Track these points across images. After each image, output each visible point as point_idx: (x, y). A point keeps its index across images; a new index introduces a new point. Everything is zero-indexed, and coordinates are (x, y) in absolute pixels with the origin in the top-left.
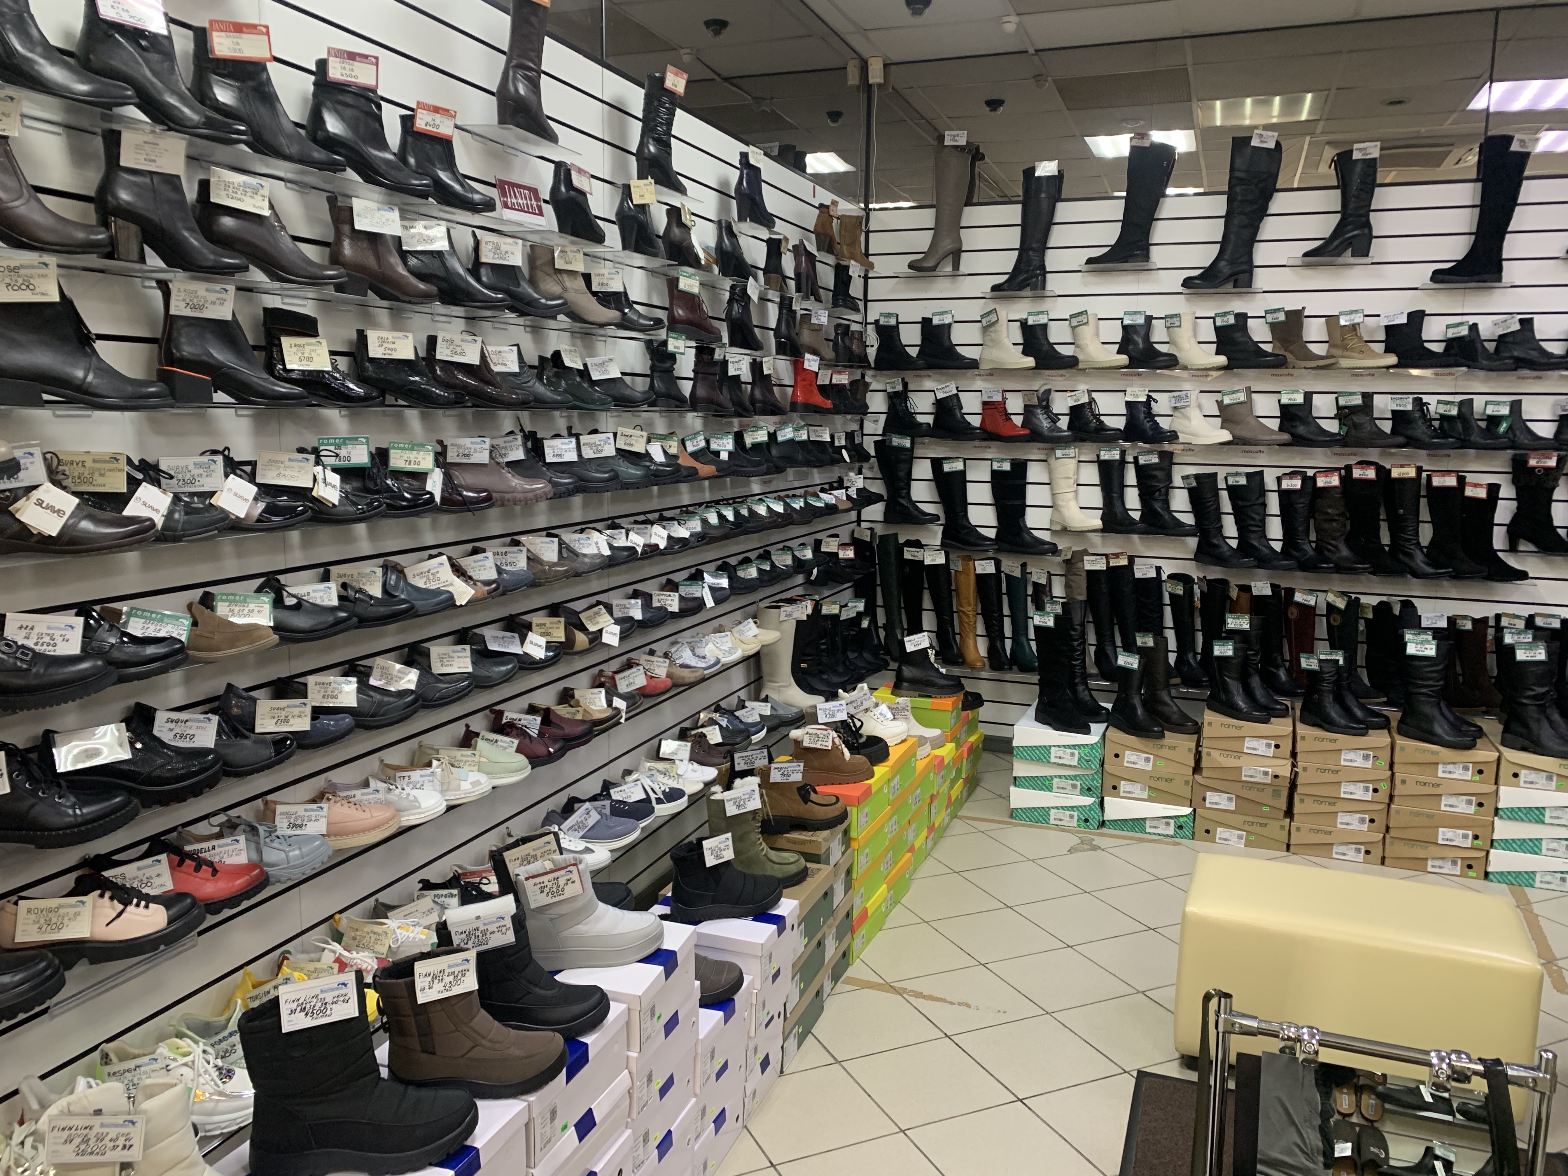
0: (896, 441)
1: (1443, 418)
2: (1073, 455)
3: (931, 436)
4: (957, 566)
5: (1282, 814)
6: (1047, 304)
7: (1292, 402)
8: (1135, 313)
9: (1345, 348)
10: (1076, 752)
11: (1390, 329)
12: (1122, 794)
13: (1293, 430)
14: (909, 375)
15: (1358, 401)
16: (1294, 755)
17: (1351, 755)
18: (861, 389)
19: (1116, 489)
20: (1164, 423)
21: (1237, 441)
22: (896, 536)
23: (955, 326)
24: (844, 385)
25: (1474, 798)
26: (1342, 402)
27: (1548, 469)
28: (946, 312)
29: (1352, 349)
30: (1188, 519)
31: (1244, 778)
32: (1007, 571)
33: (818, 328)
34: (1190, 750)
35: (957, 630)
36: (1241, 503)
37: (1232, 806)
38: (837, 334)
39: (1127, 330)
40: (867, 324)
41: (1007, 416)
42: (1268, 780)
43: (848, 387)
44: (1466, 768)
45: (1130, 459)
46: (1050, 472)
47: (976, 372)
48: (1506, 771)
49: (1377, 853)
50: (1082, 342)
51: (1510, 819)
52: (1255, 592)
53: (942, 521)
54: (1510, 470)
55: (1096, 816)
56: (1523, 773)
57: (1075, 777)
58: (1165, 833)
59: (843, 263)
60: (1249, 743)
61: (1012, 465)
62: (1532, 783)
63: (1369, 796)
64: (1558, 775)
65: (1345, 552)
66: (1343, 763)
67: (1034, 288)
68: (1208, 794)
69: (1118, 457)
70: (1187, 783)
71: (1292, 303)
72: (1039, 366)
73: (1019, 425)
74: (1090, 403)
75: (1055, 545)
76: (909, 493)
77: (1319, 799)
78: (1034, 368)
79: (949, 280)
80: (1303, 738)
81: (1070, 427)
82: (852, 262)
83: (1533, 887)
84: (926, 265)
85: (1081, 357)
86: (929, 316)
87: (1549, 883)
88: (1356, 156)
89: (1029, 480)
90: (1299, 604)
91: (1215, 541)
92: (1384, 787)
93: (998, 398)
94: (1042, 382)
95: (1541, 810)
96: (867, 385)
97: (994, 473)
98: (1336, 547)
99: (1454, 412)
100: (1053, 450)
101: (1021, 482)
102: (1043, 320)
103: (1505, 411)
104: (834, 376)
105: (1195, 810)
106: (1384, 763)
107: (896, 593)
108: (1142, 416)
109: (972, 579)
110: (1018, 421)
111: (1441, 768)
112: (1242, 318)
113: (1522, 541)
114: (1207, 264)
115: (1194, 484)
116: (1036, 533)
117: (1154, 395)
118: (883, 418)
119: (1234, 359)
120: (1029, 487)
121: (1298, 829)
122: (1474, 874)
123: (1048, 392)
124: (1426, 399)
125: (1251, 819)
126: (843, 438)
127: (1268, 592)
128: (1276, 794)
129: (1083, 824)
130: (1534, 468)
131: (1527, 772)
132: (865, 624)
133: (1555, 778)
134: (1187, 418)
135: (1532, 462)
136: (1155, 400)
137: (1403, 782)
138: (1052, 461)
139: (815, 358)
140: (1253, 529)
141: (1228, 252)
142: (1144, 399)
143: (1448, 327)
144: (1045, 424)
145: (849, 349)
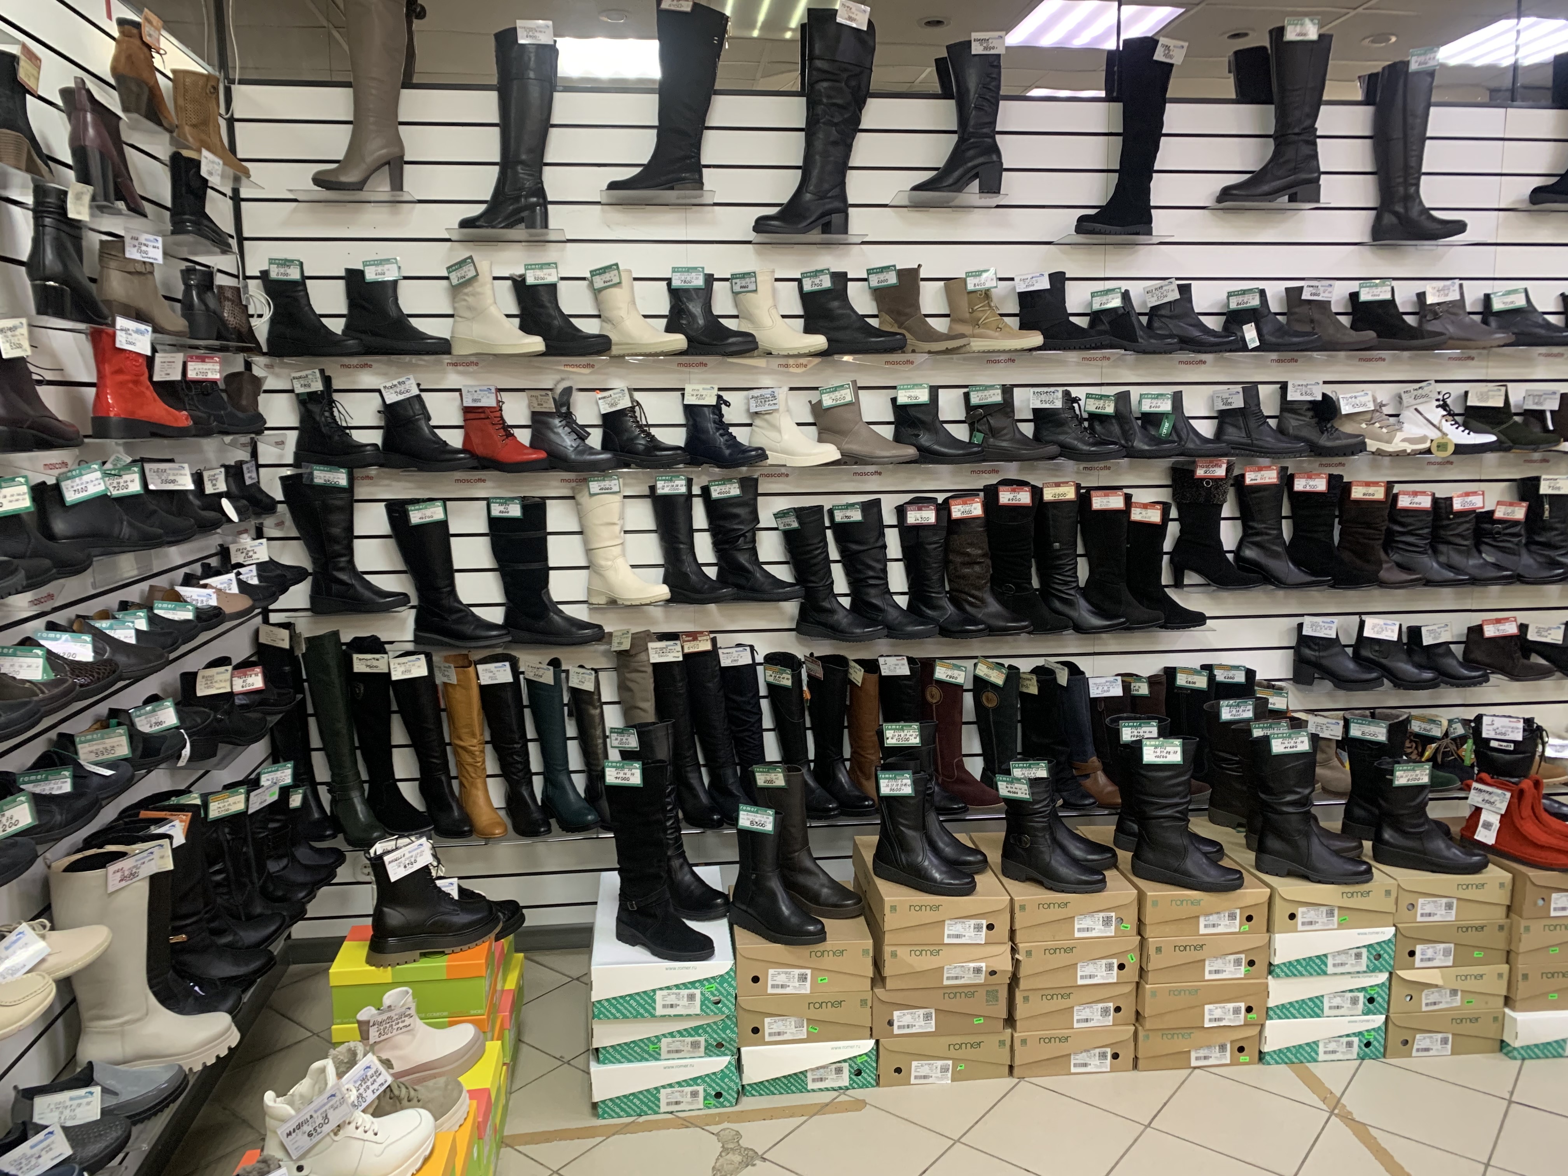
0: (322, 476)
1: (1094, 417)
2: (616, 489)
3: (381, 466)
4: (448, 675)
5: (1001, 1023)
6: (552, 253)
7: (914, 401)
8: (689, 270)
9: (976, 323)
10: (698, 992)
11: (1024, 297)
12: (767, 1038)
13: (914, 441)
14: (332, 366)
15: (996, 397)
16: (1012, 932)
17: (1086, 922)
18: (247, 388)
19: (683, 537)
20: (741, 435)
21: (849, 459)
22: (336, 634)
23: (403, 284)
24: (214, 383)
25: (1243, 956)
26: (975, 400)
27: (1217, 480)
28: (387, 261)
29: (985, 326)
30: (783, 574)
31: (946, 982)
32: (530, 676)
33: (145, 270)
34: (865, 952)
35: (453, 773)
36: (855, 547)
37: (931, 1027)
38: (188, 288)
39: (676, 295)
40: (246, 278)
41: (507, 430)
42: (981, 979)
43: (222, 385)
44: (1232, 917)
45: (696, 490)
46: (581, 517)
47: (446, 358)
48: (1281, 912)
49: (1127, 1055)
50: (614, 314)
51: (1287, 976)
52: (885, 672)
53: (414, 601)
54: (1169, 483)
55: (730, 1086)
56: (1300, 911)
57: (696, 1029)
58: (836, 1085)
59: (186, 153)
60: (951, 929)
61: (525, 508)
62: (1311, 923)
63: (1113, 976)
64: (1340, 908)
65: (994, 606)
66: (1077, 935)
67: (531, 225)
68: (896, 1014)
69: (683, 490)
70: (863, 1002)
71: (905, 258)
72: (552, 350)
73: (527, 443)
74: (632, 409)
75: (600, 627)
76: (351, 562)
77: (1049, 994)
78: (543, 354)
79: (385, 209)
80: (1023, 908)
81: (605, 446)
82: (205, 152)
83: (1316, 1061)
84: (344, 179)
85: (614, 337)
86: (360, 267)
87: (1334, 1052)
88: (977, 49)
89: (549, 530)
90: (941, 683)
91: (826, 604)
92: (1132, 960)
93: (489, 401)
94: (558, 377)
95: (1322, 958)
96: (257, 382)
97: (493, 522)
98: (982, 601)
99: (1110, 409)
100: (585, 481)
101: (539, 534)
102: (550, 277)
103: (1166, 406)
104: (191, 366)
105: (877, 1042)
106: (1130, 926)
107: (345, 731)
108: (711, 426)
109: (475, 693)
110: (524, 437)
111: (1202, 921)
112: (841, 279)
113: (1187, 573)
114: (785, 200)
115: (795, 525)
116: (567, 610)
117: (726, 396)
118: (292, 437)
119: (837, 341)
120: (550, 538)
121: (1024, 1042)
122: (1247, 1059)
123: (568, 391)
124: (1075, 392)
125: (958, 1040)
126: (222, 477)
127: (905, 670)
128: (992, 995)
129: (713, 1101)
130: (1202, 480)
131: (1304, 909)
132: (296, 801)
133: (1336, 912)
134: (776, 428)
135: (1200, 472)
136: (727, 404)
137: (1159, 950)
138: (583, 498)
139: (142, 327)
140: (872, 582)
141: (814, 180)
142: (713, 402)
143: (1093, 295)
144: (567, 441)
145: (215, 317)
